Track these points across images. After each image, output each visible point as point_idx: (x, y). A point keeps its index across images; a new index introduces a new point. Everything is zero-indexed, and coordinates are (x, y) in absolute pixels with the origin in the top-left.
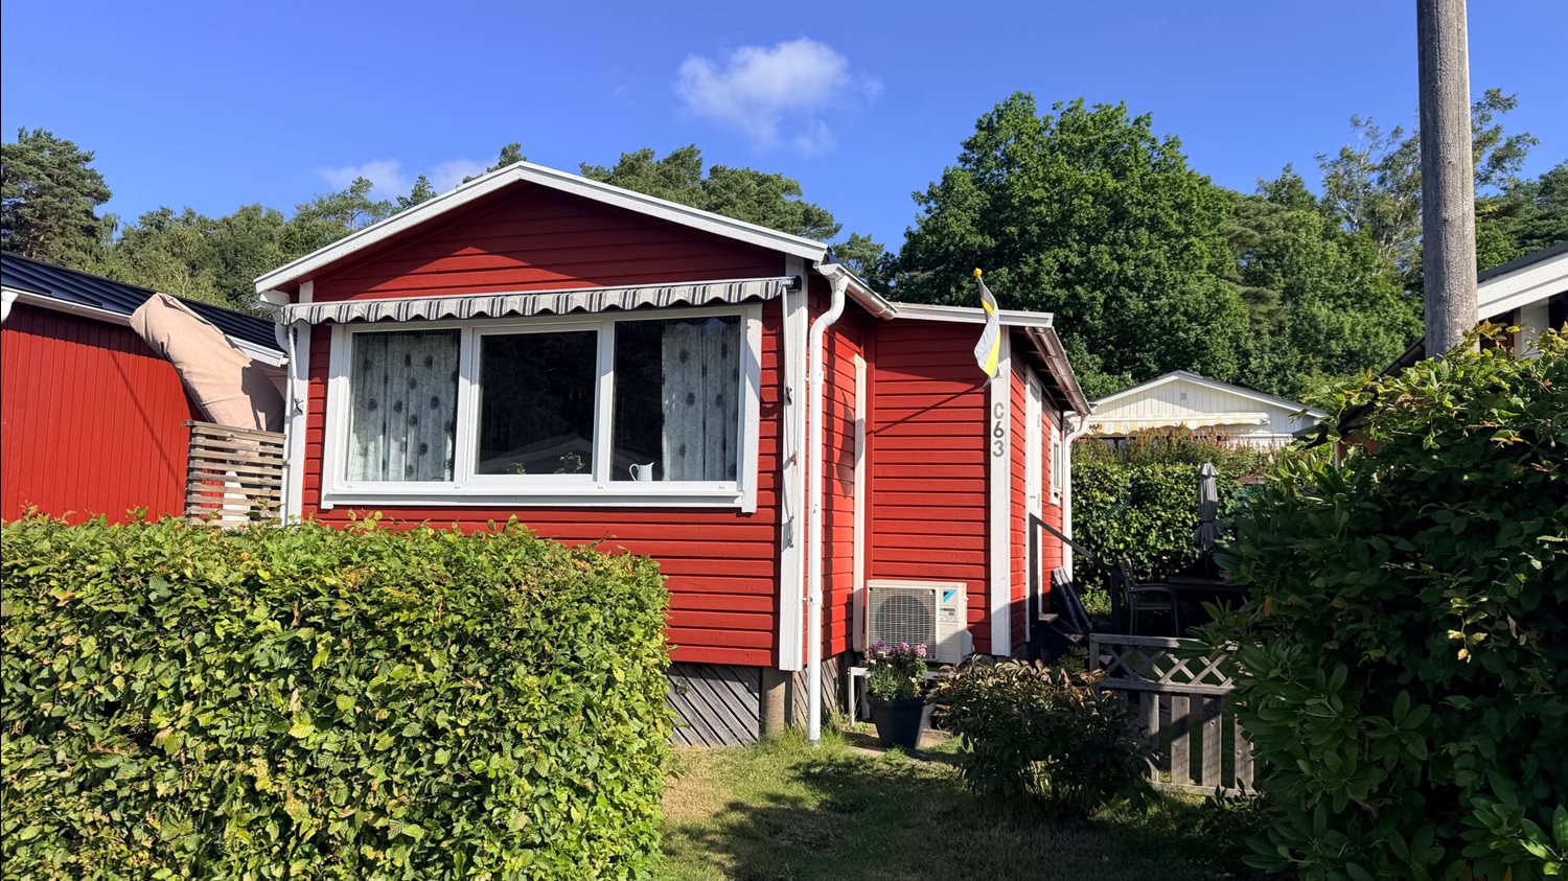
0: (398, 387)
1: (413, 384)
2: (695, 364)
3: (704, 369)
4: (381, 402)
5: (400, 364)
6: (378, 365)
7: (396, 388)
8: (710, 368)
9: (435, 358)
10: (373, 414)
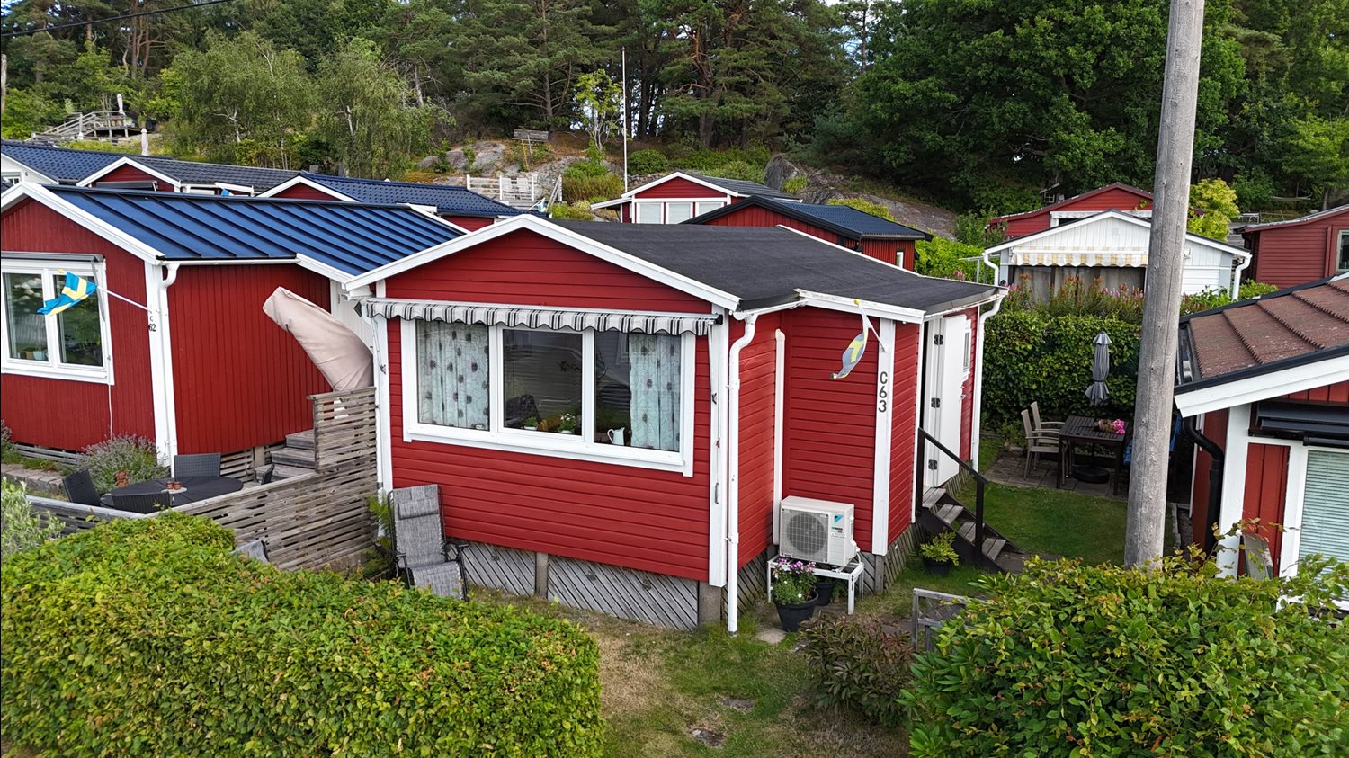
0: (449, 355)
1: (459, 353)
2: (653, 357)
3: (659, 364)
4: (438, 363)
5: (449, 338)
6: (434, 339)
7: (448, 354)
8: (662, 363)
9: (473, 336)
10: (434, 371)
